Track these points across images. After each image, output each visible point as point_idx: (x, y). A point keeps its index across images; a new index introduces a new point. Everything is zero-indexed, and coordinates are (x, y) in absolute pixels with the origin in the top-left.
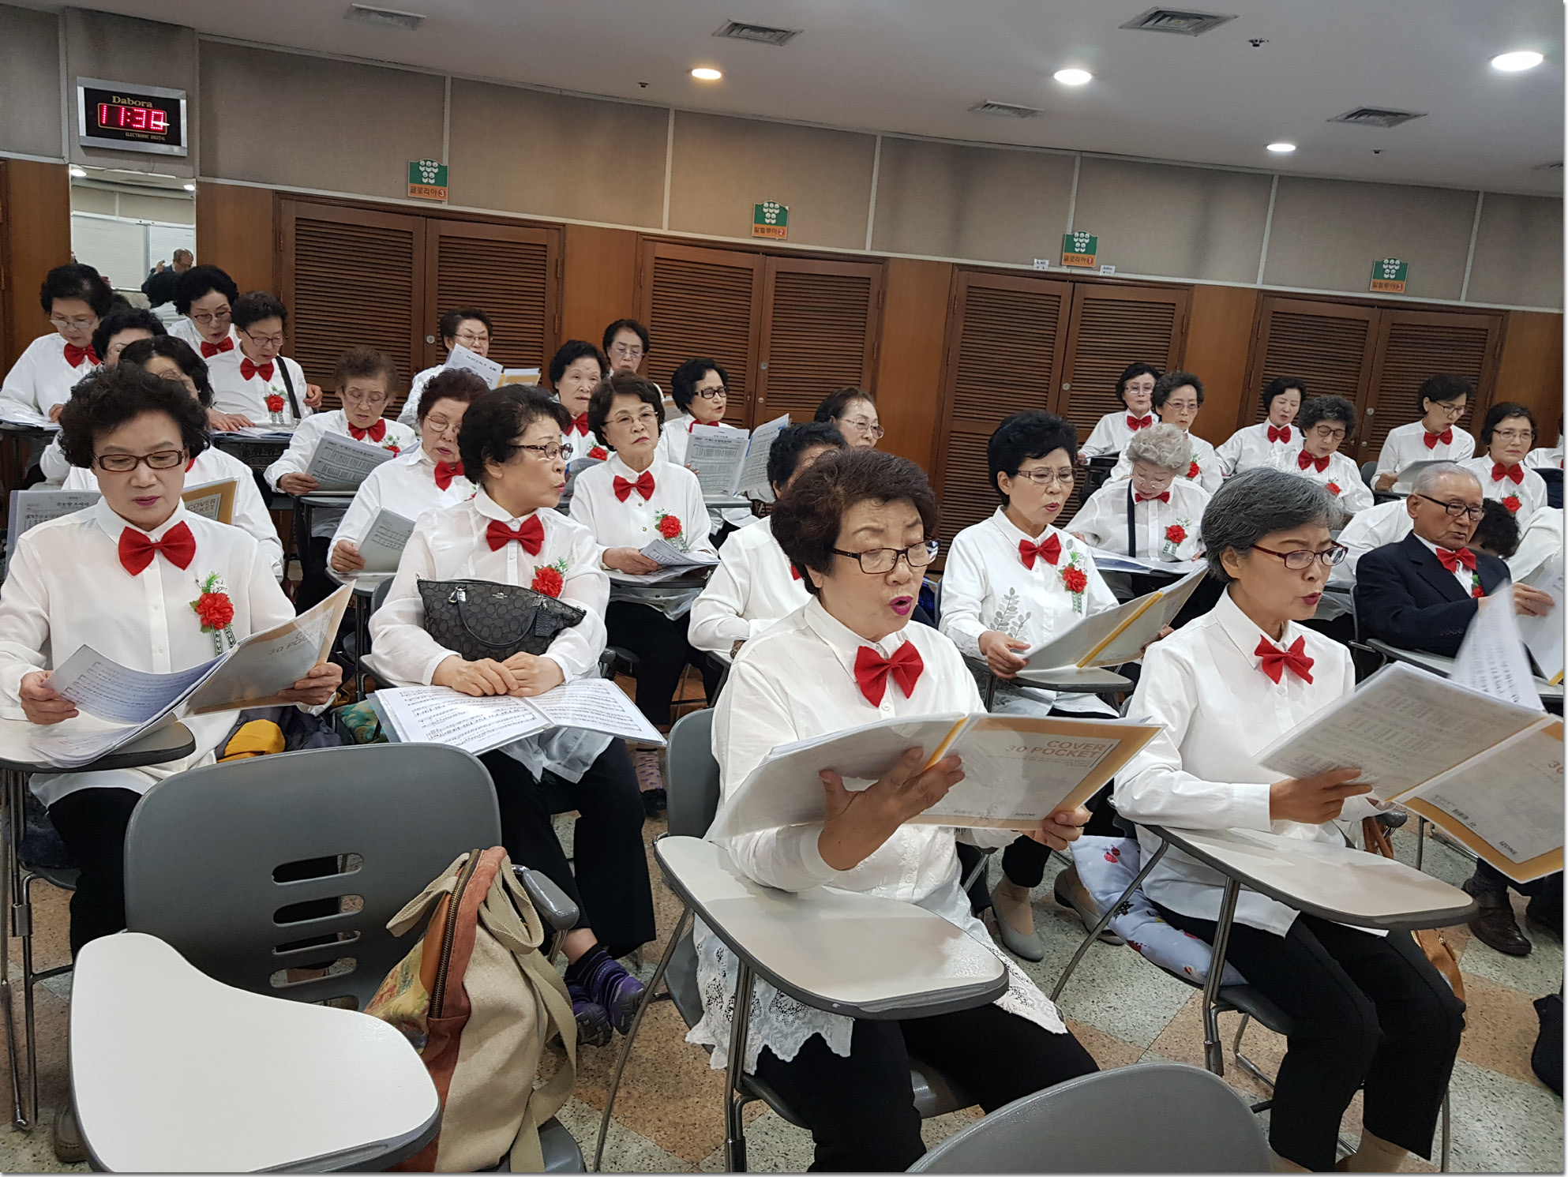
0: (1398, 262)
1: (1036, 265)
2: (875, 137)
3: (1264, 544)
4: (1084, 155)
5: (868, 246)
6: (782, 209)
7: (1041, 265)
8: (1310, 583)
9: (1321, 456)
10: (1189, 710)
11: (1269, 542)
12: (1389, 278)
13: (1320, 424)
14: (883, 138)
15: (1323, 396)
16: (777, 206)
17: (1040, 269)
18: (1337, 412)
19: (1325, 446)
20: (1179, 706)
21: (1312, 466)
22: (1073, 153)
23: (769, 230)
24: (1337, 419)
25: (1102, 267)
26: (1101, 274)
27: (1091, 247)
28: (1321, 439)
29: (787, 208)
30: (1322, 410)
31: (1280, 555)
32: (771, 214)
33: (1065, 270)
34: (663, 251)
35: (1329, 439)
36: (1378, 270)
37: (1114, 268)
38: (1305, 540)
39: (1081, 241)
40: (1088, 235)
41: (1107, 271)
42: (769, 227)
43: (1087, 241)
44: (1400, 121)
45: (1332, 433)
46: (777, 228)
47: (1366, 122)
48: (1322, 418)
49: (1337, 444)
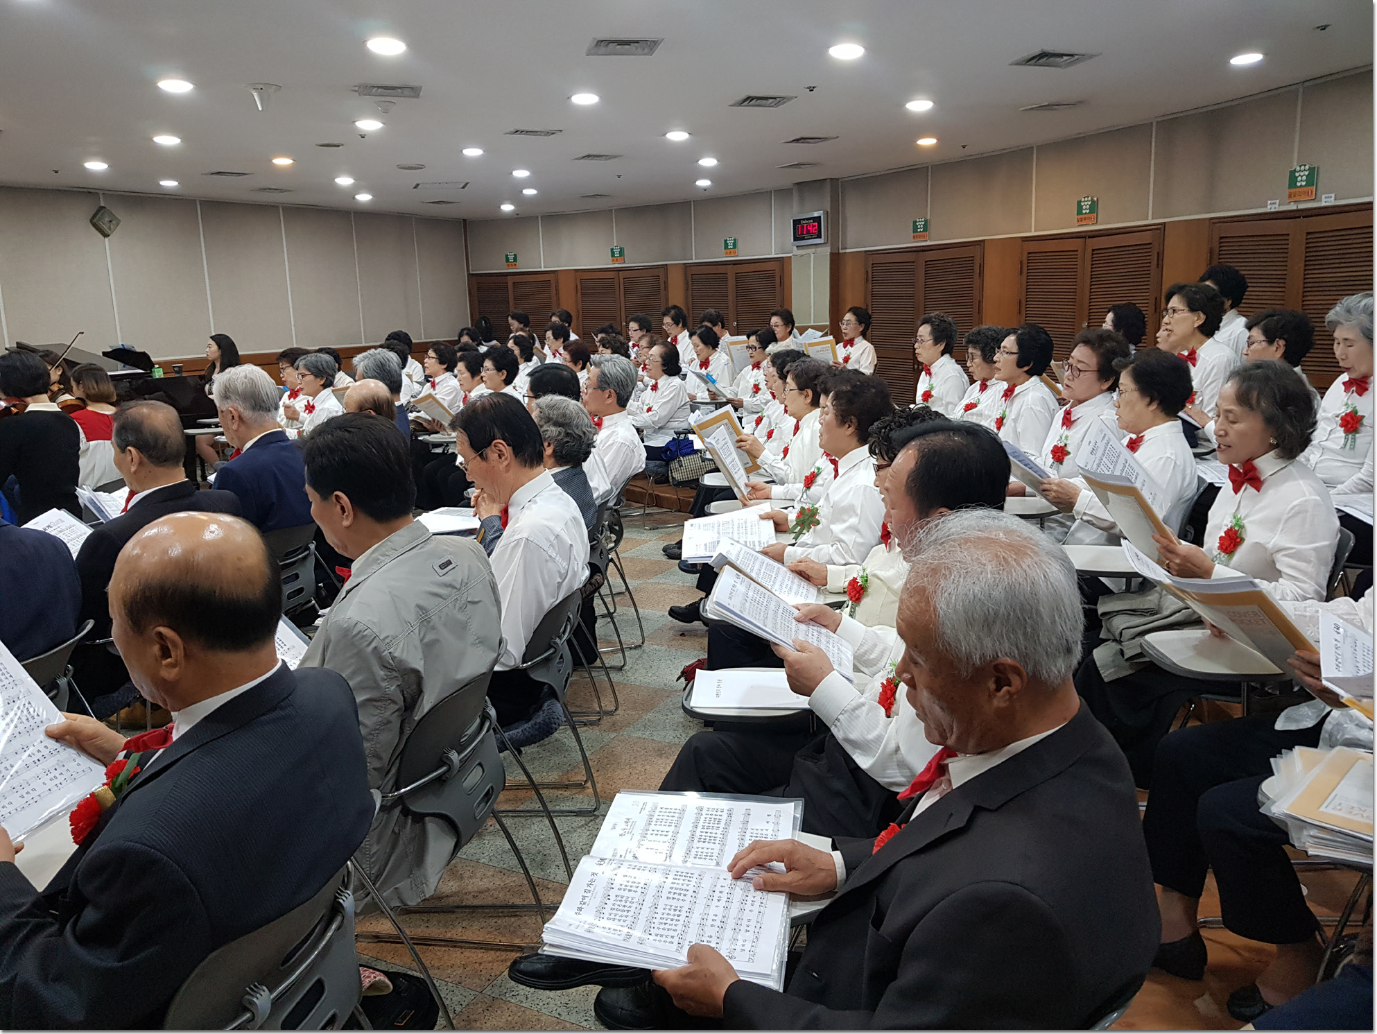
1: (1269, 207)
2: (1152, 123)
4: (1307, 84)
5: (1150, 217)
6: (1092, 201)
7: (1273, 206)
14: (1158, 122)
16: (1090, 199)
17: (1273, 210)
22: (1296, 86)
23: (1085, 219)
25: (1323, 196)
26: (1323, 204)
27: (1311, 180)
29: (1095, 199)
32: (1086, 205)
33: (1293, 207)
34: (1033, 247)
37: (1333, 195)
39: (1302, 174)
40: (1307, 167)
41: (1327, 200)
42: (1085, 216)
43: (1307, 173)
46: (1090, 215)
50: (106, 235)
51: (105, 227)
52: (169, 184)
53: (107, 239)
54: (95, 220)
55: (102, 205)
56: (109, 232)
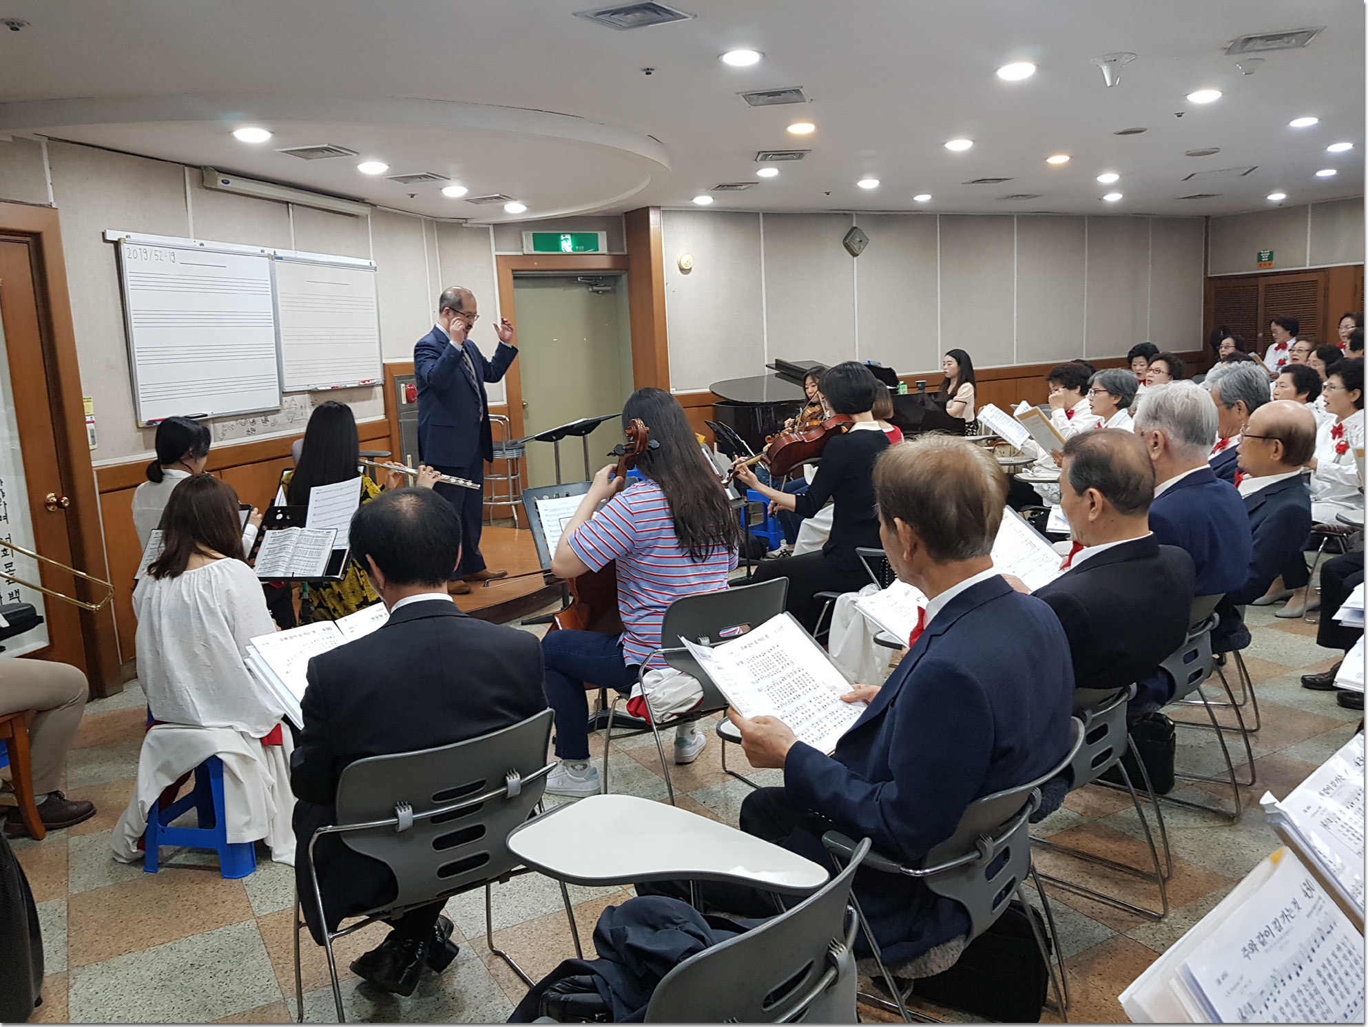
50: (855, 255)
51: (855, 247)
52: (923, 198)
53: (855, 259)
54: (847, 241)
55: (855, 225)
56: (859, 252)
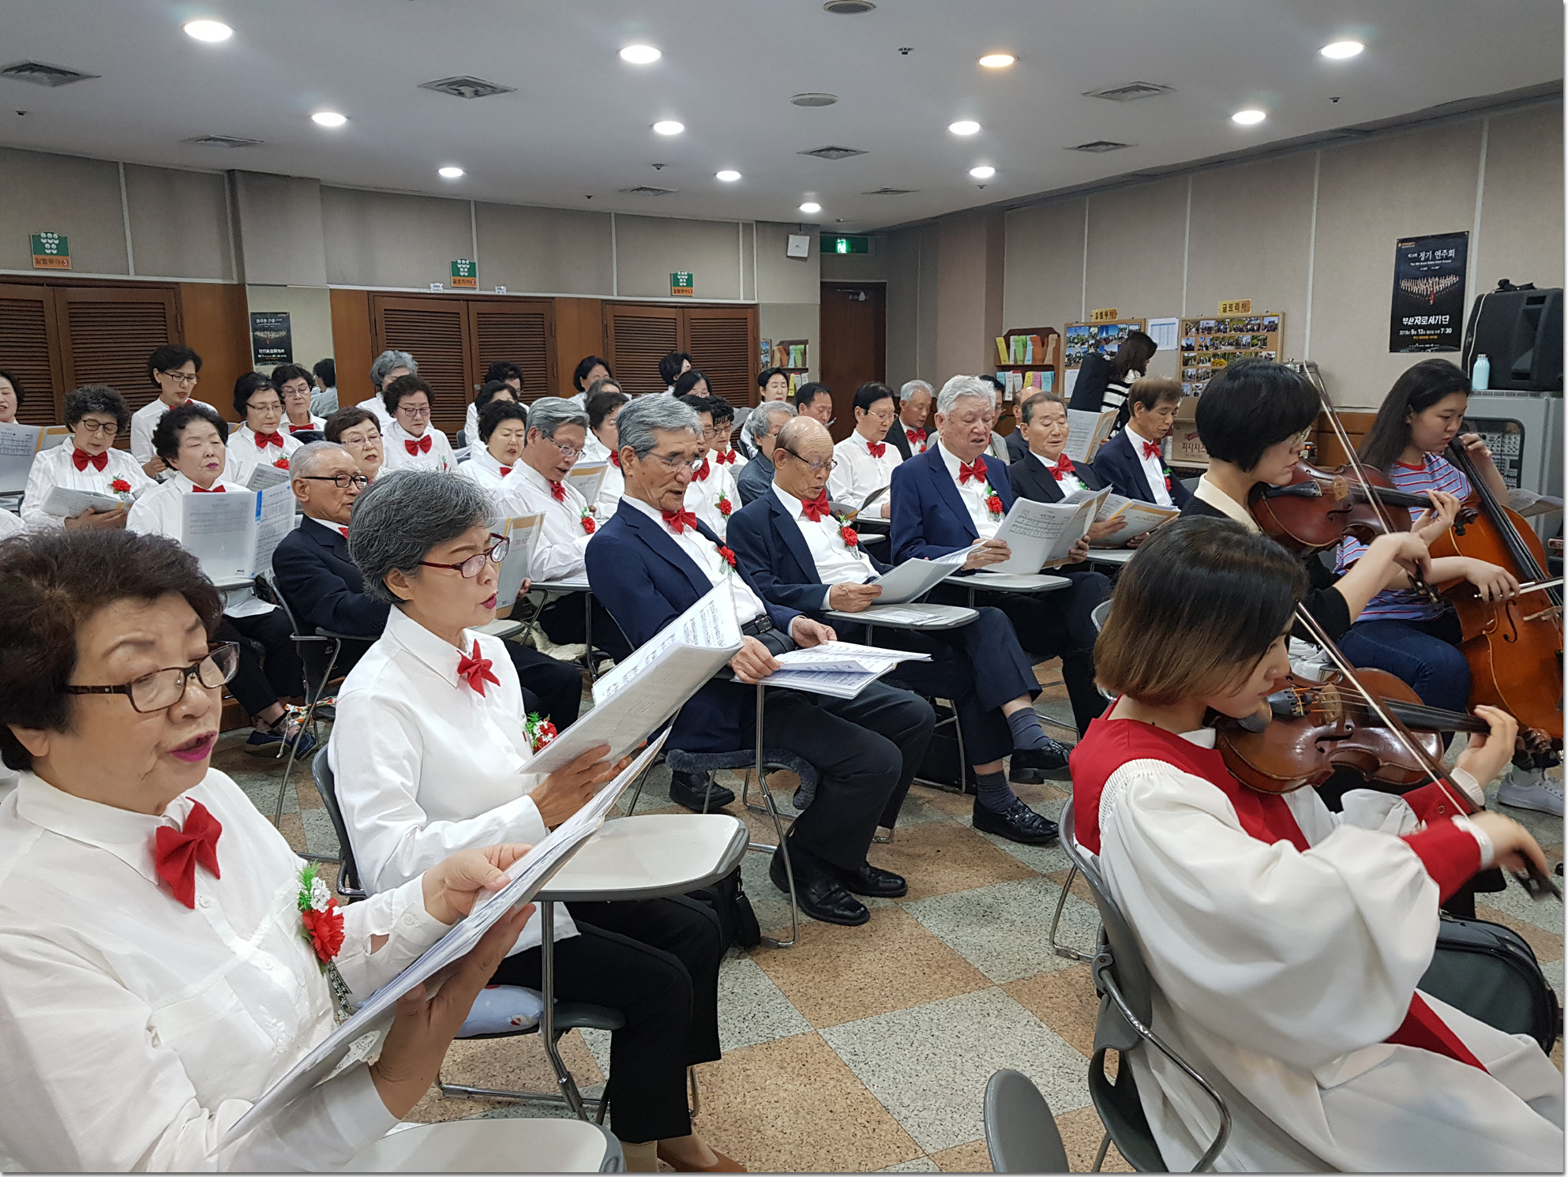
0: (55, 236)
3: (430, 559)
8: (486, 586)
9: (96, 453)
10: (417, 756)
11: (437, 556)
12: (51, 253)
13: (88, 417)
15: (86, 387)
18: (104, 403)
19: (97, 442)
20: (409, 757)
21: (90, 465)
24: (104, 411)
28: (91, 433)
30: (86, 402)
31: (455, 567)
35: (99, 434)
36: (37, 246)
38: (473, 544)
44: (71, 81)
45: (101, 427)
47: (27, 79)
48: (88, 411)
49: (111, 439)
